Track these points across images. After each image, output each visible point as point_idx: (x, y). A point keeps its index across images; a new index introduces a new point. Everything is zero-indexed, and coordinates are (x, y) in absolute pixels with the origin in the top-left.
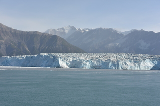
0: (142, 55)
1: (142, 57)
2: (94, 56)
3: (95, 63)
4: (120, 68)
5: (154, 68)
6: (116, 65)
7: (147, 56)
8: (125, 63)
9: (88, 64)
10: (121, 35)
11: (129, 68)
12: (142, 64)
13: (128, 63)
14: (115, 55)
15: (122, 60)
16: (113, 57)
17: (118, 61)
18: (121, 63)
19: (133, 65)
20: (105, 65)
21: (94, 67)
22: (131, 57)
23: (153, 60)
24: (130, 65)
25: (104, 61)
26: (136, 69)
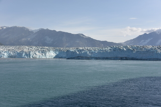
0: (47, 47)
1: (47, 49)
2: (11, 48)
3: (12, 53)
4: (31, 57)
5: (56, 57)
6: (28, 55)
7: (51, 48)
8: (35, 53)
9: (5, 54)
10: (32, 32)
11: (38, 57)
12: (47, 54)
13: (37, 53)
14: (27, 47)
15: (33, 51)
16: (26, 49)
17: (30, 52)
18: (31, 53)
19: (41, 55)
20: (20, 55)
21: (10, 57)
22: (40, 49)
23: (55, 51)
24: (38, 55)
25: (18, 52)
26: (43, 57)
